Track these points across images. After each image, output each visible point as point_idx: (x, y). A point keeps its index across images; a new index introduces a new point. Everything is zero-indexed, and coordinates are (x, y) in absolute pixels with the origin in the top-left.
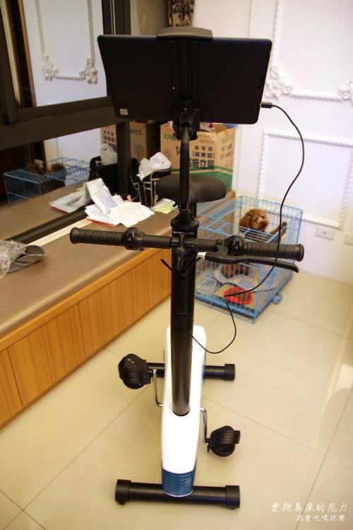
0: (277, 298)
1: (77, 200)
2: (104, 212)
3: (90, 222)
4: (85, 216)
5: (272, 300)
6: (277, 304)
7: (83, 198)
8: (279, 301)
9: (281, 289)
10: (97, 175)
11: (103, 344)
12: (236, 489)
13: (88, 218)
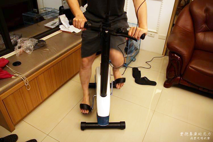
0: (134, 59)
1: (55, 23)
2: (67, 27)
3: (61, 32)
4: (59, 29)
5: (132, 60)
6: (134, 61)
7: (58, 22)
8: (135, 60)
9: (135, 56)
10: (62, 13)
11: (70, 77)
12: (124, 122)
13: (60, 30)
